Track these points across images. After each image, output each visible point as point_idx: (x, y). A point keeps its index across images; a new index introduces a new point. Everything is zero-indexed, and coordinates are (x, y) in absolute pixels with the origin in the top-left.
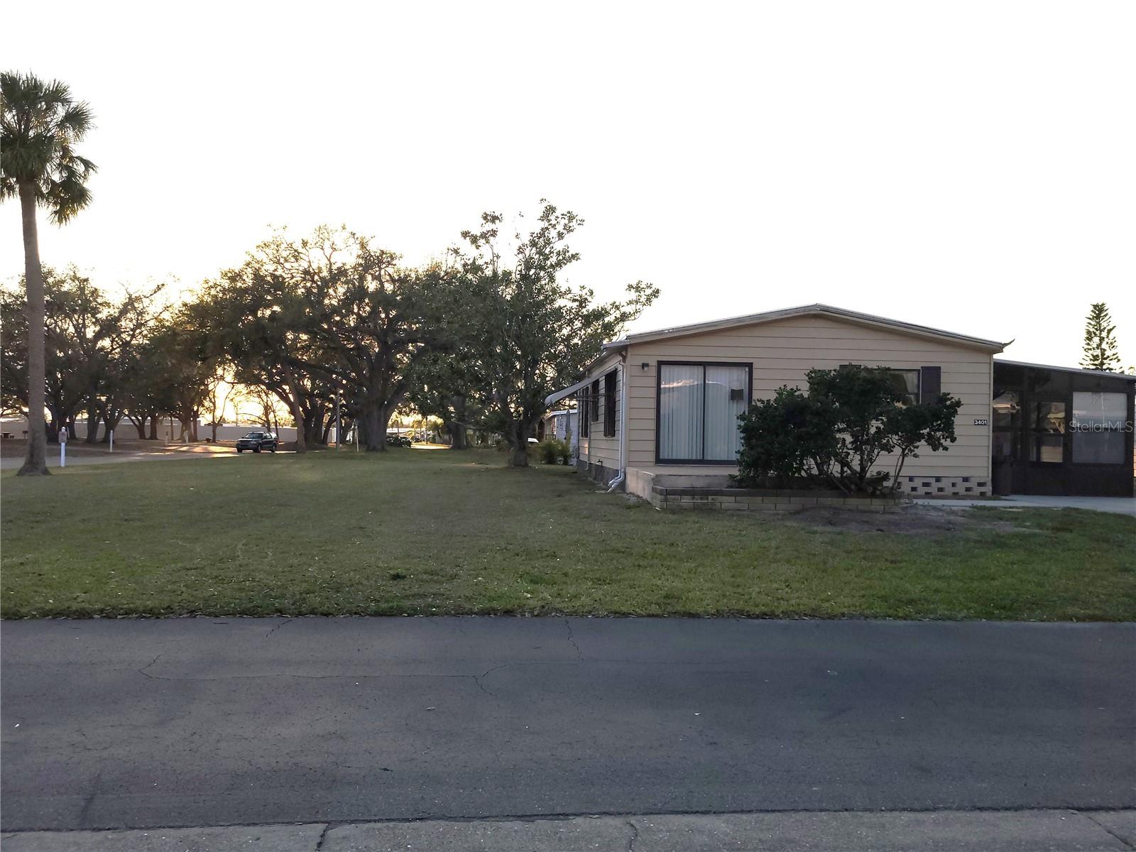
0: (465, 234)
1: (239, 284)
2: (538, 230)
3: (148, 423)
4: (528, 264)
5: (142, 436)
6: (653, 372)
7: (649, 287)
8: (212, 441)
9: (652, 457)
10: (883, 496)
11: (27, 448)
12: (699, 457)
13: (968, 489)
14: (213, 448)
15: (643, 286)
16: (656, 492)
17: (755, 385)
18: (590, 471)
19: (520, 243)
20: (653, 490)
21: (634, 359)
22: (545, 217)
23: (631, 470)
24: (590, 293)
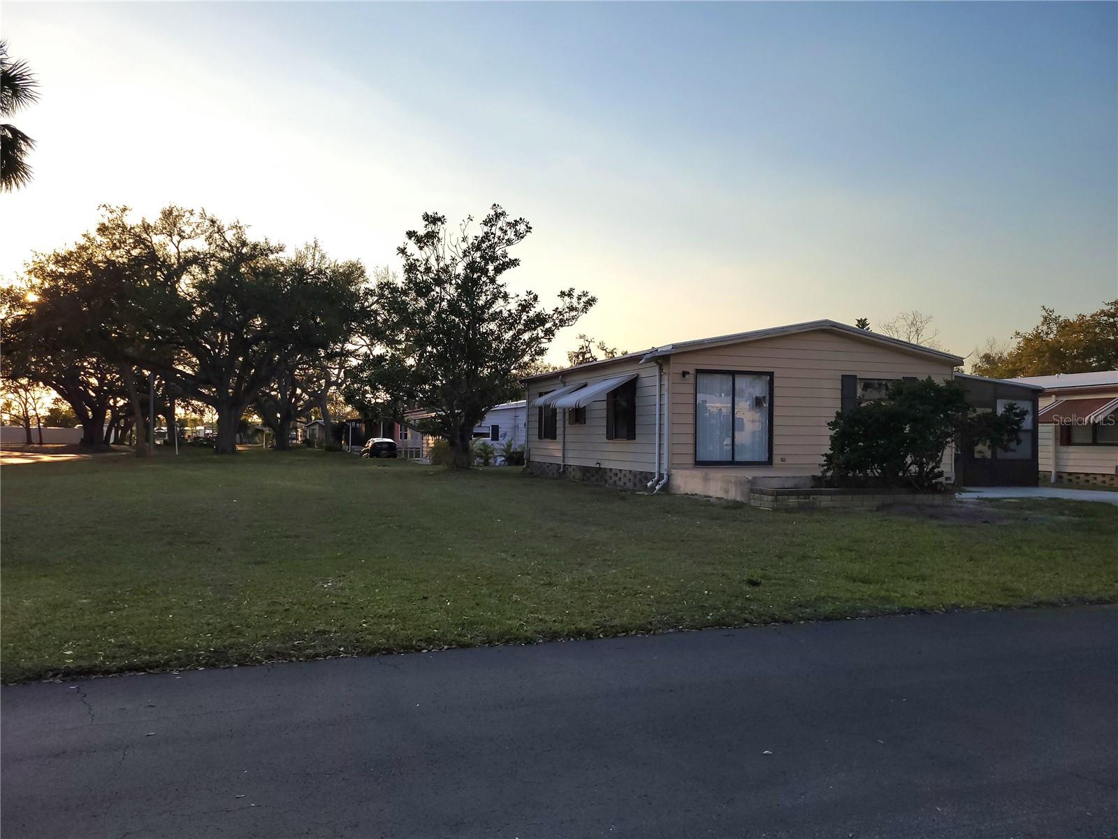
0: (411, 234)
2: (481, 234)
4: (471, 267)
7: (583, 294)
9: (691, 461)
12: (729, 459)
15: (576, 292)
16: (762, 492)
17: (777, 392)
18: (564, 471)
19: (464, 246)
20: (752, 491)
21: (676, 367)
22: (488, 222)
23: (680, 472)
24: (536, 298)
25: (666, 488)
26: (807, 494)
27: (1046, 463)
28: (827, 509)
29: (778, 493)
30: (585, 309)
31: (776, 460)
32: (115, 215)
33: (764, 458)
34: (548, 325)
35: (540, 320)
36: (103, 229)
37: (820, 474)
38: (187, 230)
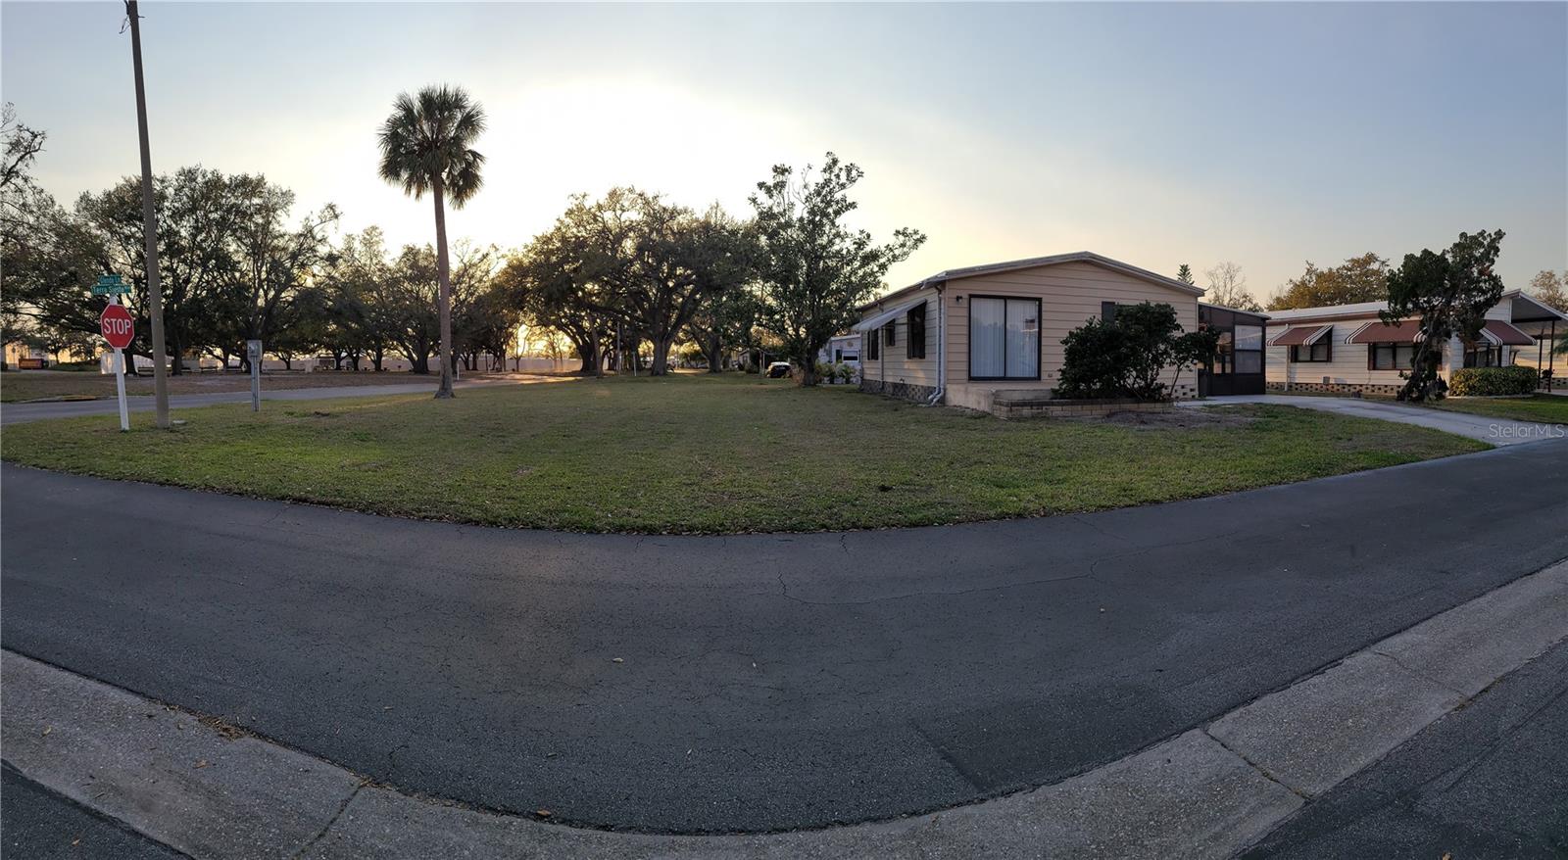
0: (761, 185)
1: (550, 247)
2: (821, 181)
3: (471, 359)
4: (812, 212)
5: (468, 369)
6: (964, 303)
7: (916, 232)
8: (515, 371)
9: (966, 377)
10: (1164, 401)
11: (440, 378)
12: (1002, 375)
13: (1184, 394)
14: (518, 376)
15: (909, 231)
16: (1001, 404)
17: (1044, 316)
18: (883, 388)
19: (807, 192)
20: (995, 403)
21: (950, 292)
22: (829, 169)
23: (955, 387)
24: (869, 236)
25: (942, 401)
26: (1040, 405)
27: (1274, 374)
28: (1056, 418)
29: (1012, 405)
30: (915, 245)
31: (1044, 376)
32: (579, 201)
33: (1034, 374)
34: (882, 261)
35: (874, 256)
36: (570, 213)
37: (1057, 388)
38: (626, 204)
